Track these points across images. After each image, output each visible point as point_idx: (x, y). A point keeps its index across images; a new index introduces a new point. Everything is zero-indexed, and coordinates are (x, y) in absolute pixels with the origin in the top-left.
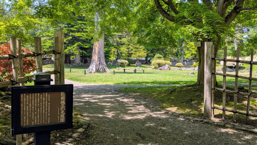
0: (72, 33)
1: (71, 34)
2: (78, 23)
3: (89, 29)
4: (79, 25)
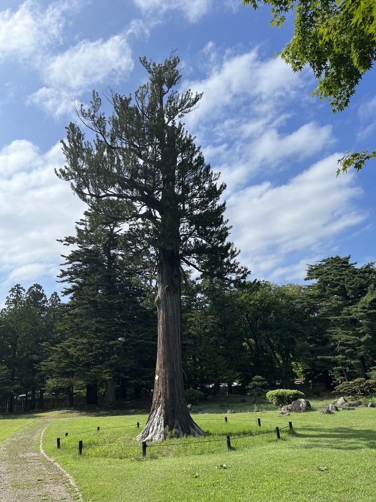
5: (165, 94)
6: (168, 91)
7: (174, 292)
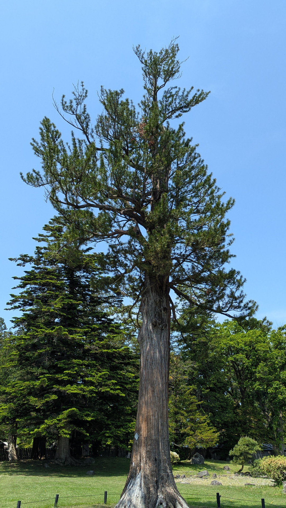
0: (58, 387)
1: (56, 387)
2: (73, 363)
3: (97, 377)
4: (76, 369)
5: (161, 87)
6: (164, 85)
7: (162, 330)
